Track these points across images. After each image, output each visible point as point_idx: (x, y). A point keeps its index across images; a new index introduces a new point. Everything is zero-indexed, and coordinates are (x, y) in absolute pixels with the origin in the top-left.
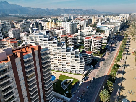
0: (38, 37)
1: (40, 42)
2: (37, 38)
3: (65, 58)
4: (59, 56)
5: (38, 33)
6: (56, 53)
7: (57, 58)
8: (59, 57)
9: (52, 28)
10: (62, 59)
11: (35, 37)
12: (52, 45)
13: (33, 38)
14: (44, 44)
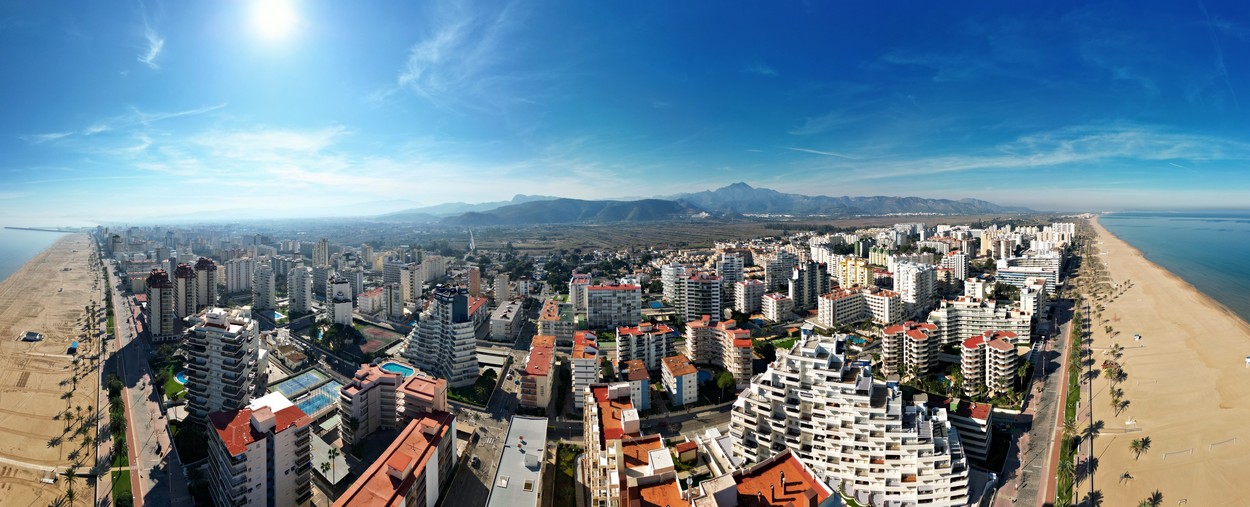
0: (811, 363)
1: (816, 380)
2: (807, 366)
3: (898, 457)
4: (875, 446)
5: (813, 351)
6: (866, 431)
7: (866, 448)
8: (873, 449)
9: (856, 286)
10: (889, 457)
11: (803, 363)
12: (851, 400)
13: (798, 365)
14: (829, 392)
